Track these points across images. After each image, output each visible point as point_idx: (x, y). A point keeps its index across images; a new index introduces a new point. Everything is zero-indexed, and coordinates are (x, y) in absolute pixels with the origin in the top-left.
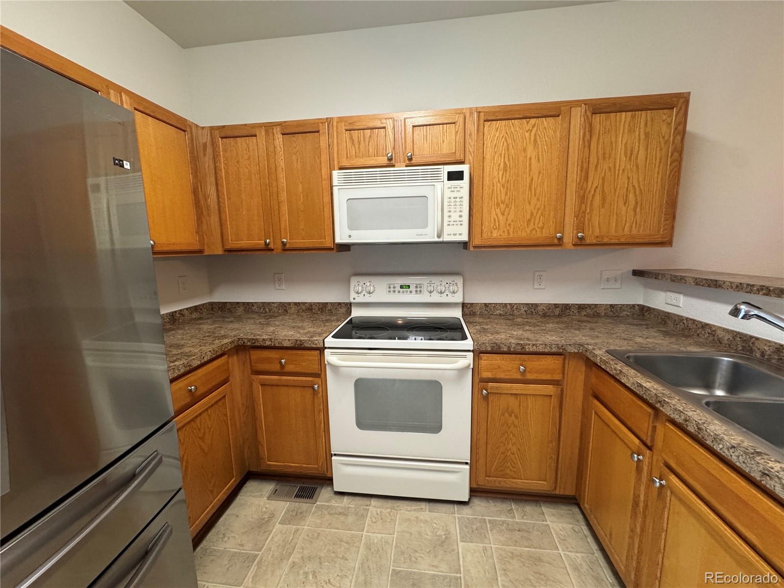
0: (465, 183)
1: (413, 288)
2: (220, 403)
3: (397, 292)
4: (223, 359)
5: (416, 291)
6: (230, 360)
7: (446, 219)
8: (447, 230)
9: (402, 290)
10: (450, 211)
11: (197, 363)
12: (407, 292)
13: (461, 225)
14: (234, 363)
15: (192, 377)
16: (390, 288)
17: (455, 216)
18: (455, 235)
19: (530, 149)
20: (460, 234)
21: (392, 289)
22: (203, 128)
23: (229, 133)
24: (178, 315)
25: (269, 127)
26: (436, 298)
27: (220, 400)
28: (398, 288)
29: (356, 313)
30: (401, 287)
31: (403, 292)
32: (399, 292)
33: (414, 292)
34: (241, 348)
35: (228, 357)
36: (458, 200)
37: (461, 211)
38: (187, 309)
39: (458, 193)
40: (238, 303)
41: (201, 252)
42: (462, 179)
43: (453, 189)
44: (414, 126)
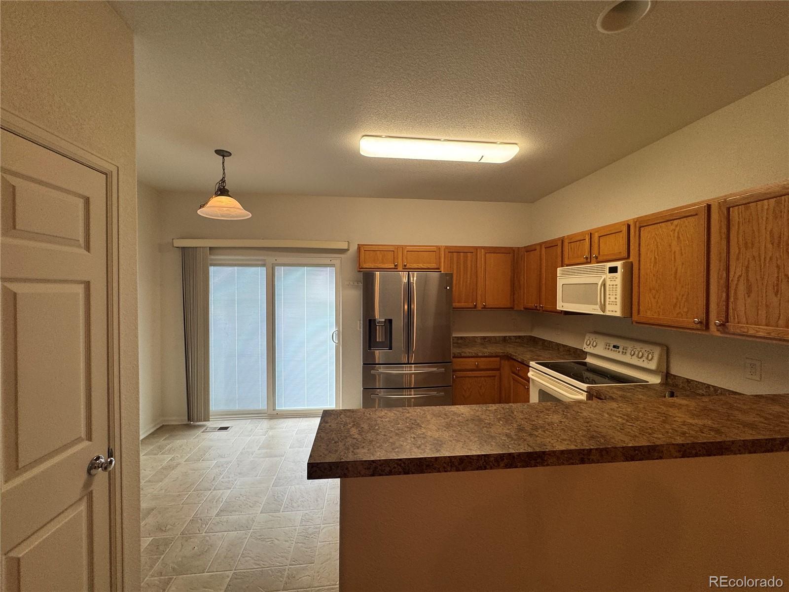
0: (619, 275)
1: (621, 349)
2: (492, 378)
3: (610, 349)
4: (498, 359)
5: (623, 352)
6: (503, 362)
7: (607, 300)
8: (608, 307)
9: (613, 349)
10: (609, 295)
11: (480, 354)
12: (616, 351)
13: (616, 304)
14: (506, 364)
15: (479, 360)
16: (606, 345)
17: (613, 299)
18: (612, 311)
19: (674, 243)
20: (616, 311)
21: (607, 347)
22: (522, 248)
23: (529, 249)
24: (507, 338)
25: (541, 244)
26: (635, 361)
27: (493, 376)
28: (611, 347)
29: (589, 360)
30: (614, 347)
31: (614, 351)
32: (611, 350)
33: (621, 353)
34: (509, 357)
35: (500, 359)
36: (615, 287)
37: (616, 295)
38: (514, 336)
39: (614, 282)
40: (540, 339)
41: (512, 308)
42: (617, 272)
43: (612, 279)
44: (599, 237)
